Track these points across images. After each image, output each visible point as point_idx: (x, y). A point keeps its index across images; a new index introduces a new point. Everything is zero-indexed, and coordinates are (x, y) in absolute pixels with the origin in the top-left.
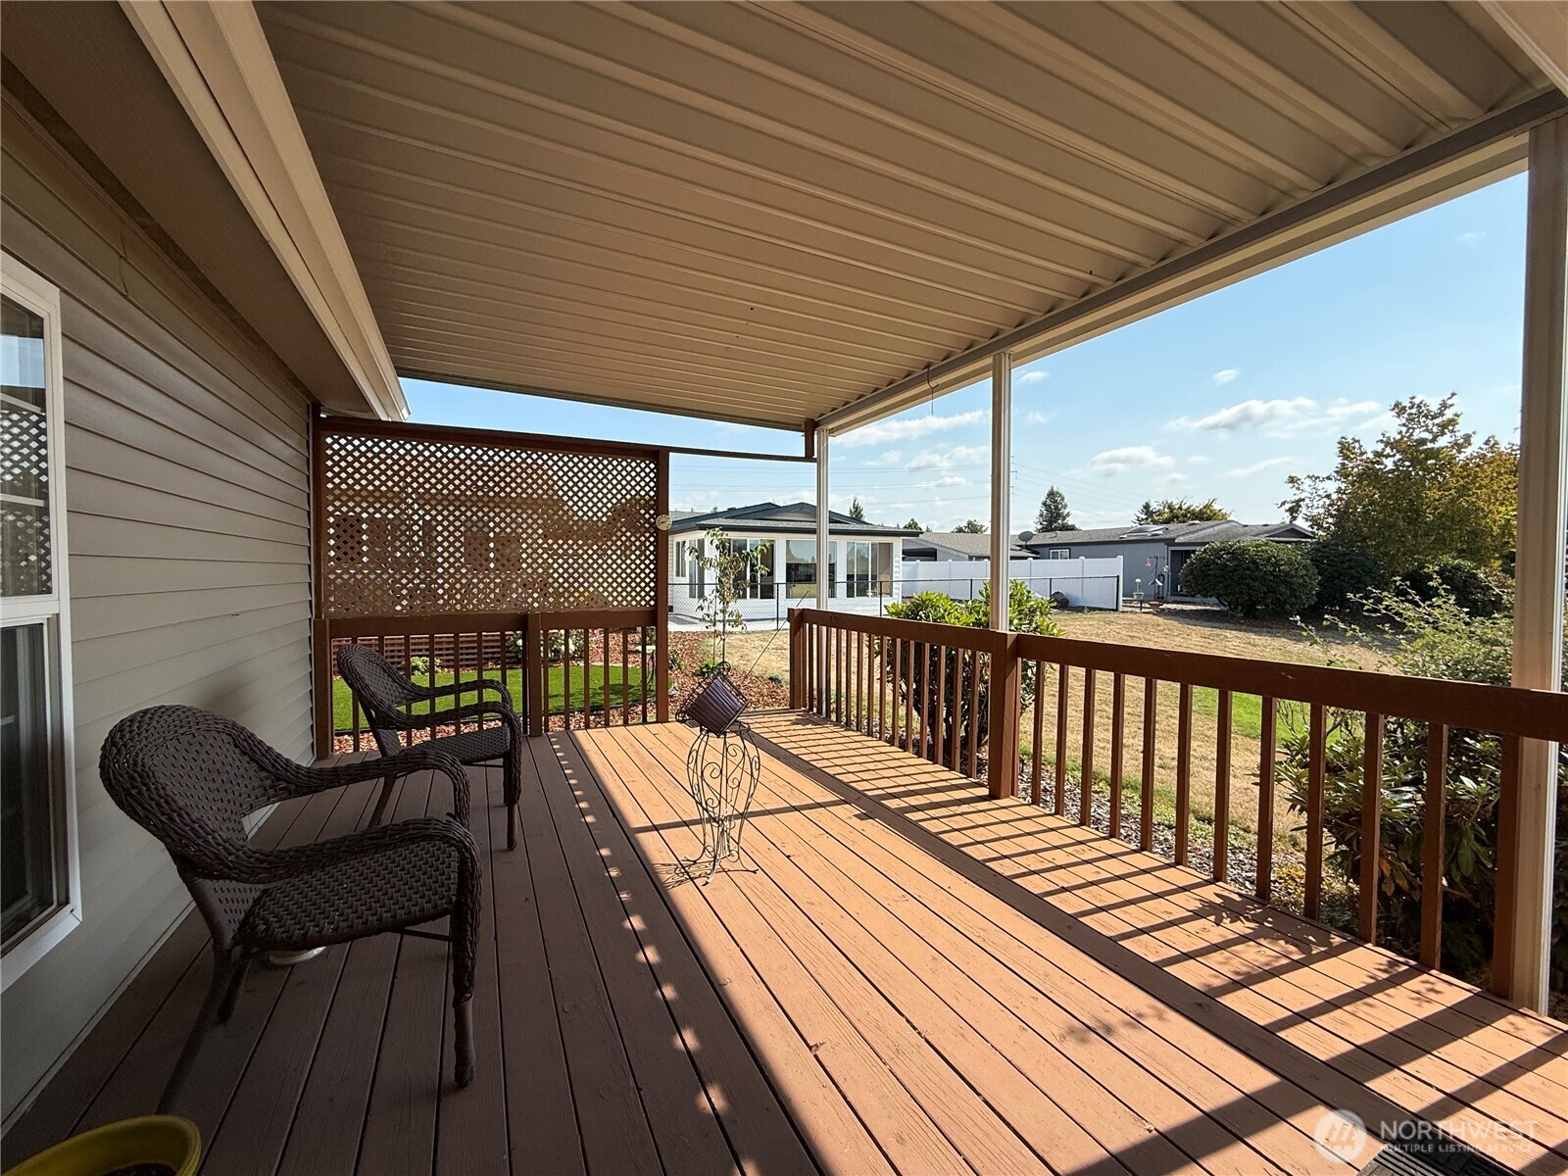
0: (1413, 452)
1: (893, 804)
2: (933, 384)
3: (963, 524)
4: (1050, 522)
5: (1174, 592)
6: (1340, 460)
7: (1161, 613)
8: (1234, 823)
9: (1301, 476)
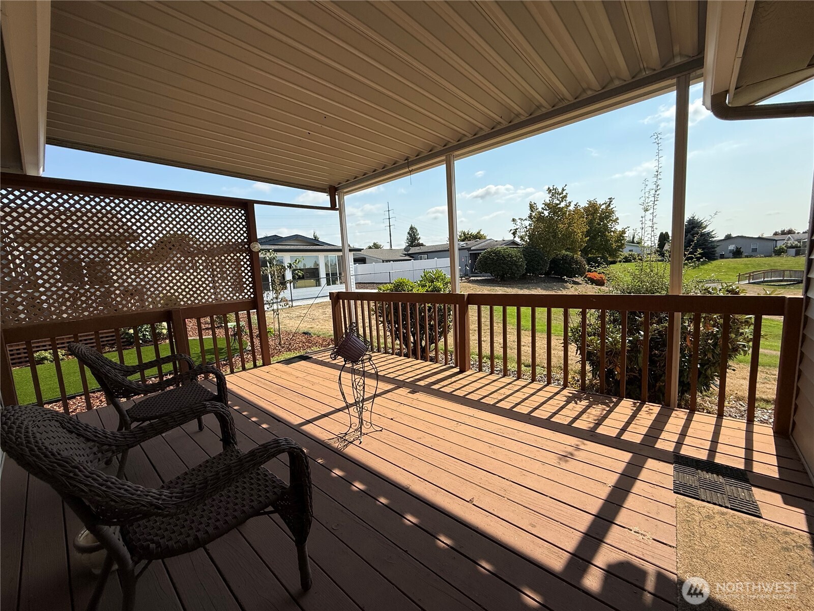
0: (553, 208)
1: (422, 383)
2: (410, 169)
3: (371, 245)
4: (412, 242)
5: (472, 272)
6: (530, 212)
7: (470, 282)
8: (538, 365)
9: (517, 219)
